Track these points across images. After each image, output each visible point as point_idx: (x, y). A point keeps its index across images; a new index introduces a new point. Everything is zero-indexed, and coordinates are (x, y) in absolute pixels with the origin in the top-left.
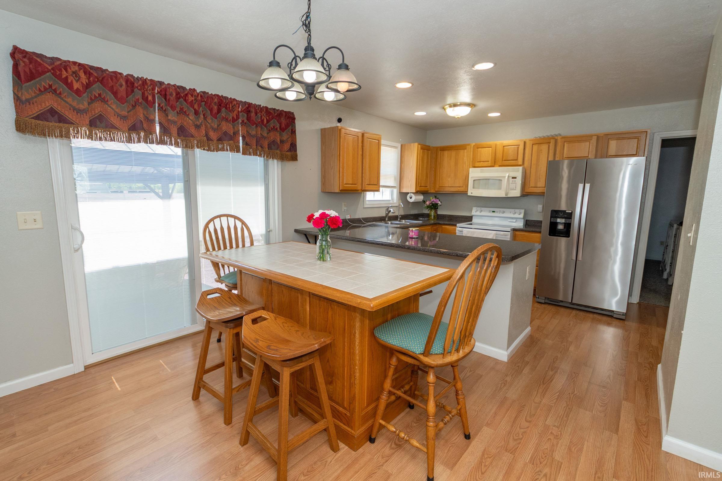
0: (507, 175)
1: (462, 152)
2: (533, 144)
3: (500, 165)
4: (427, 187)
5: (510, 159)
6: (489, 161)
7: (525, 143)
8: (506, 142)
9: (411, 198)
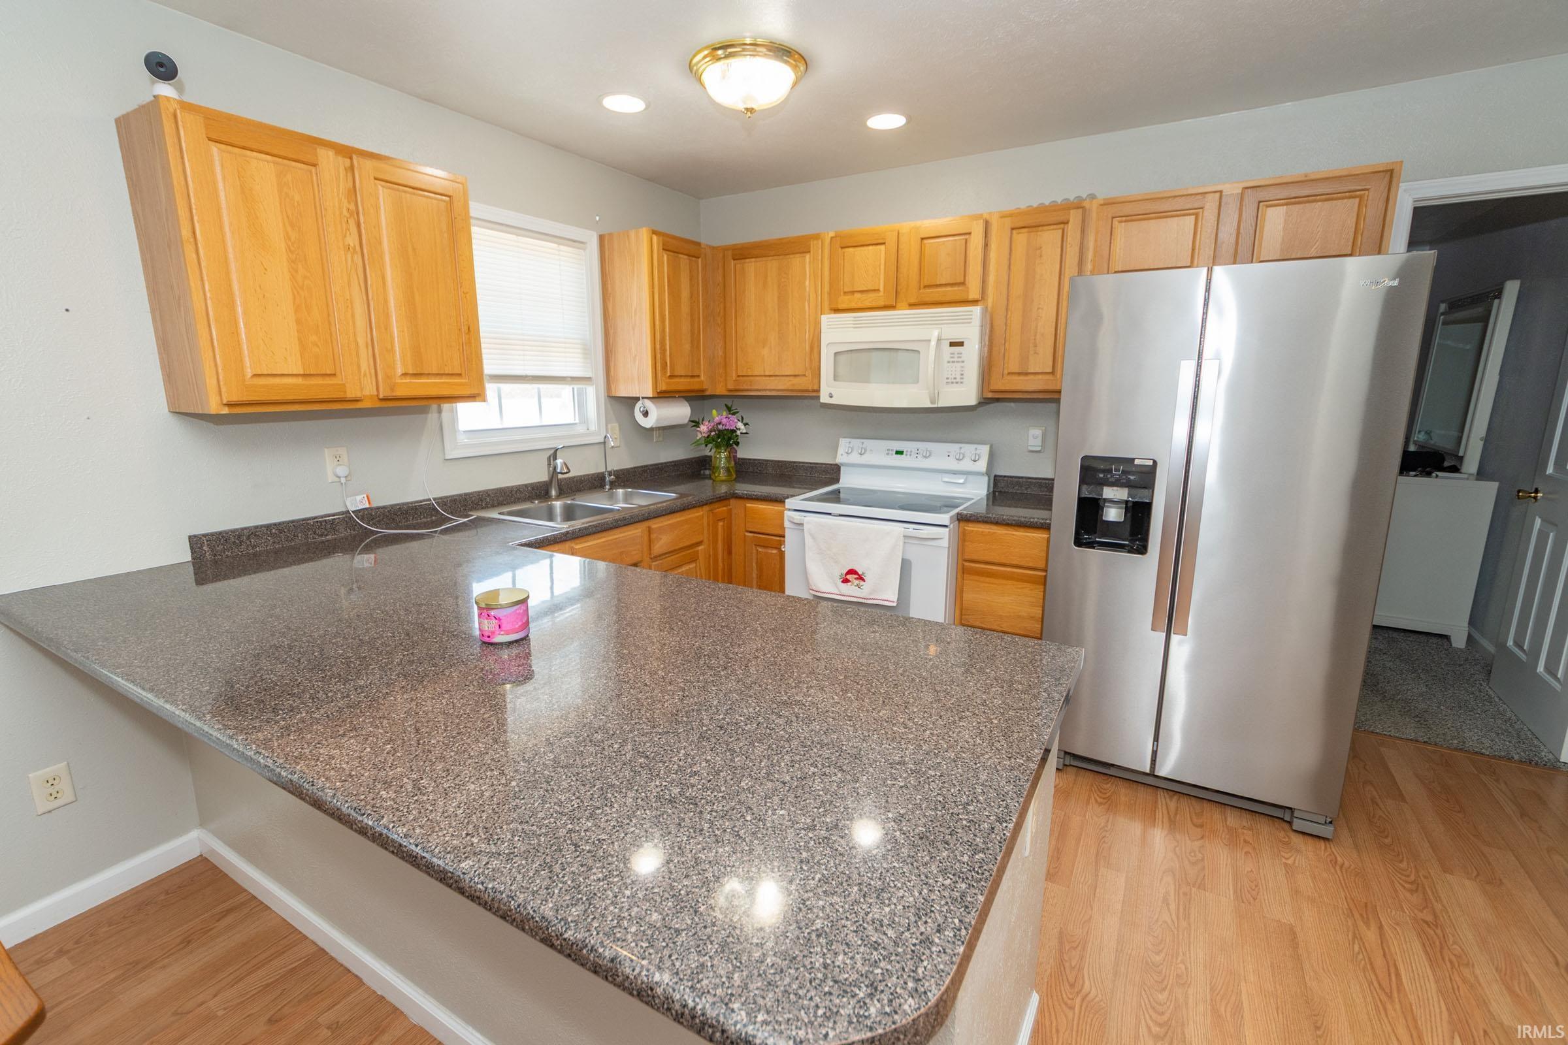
0: (936, 333)
1: (796, 260)
2: (1013, 229)
3: (913, 301)
4: (699, 376)
5: (943, 281)
6: (878, 290)
7: (987, 224)
8: (929, 224)
9: (646, 414)
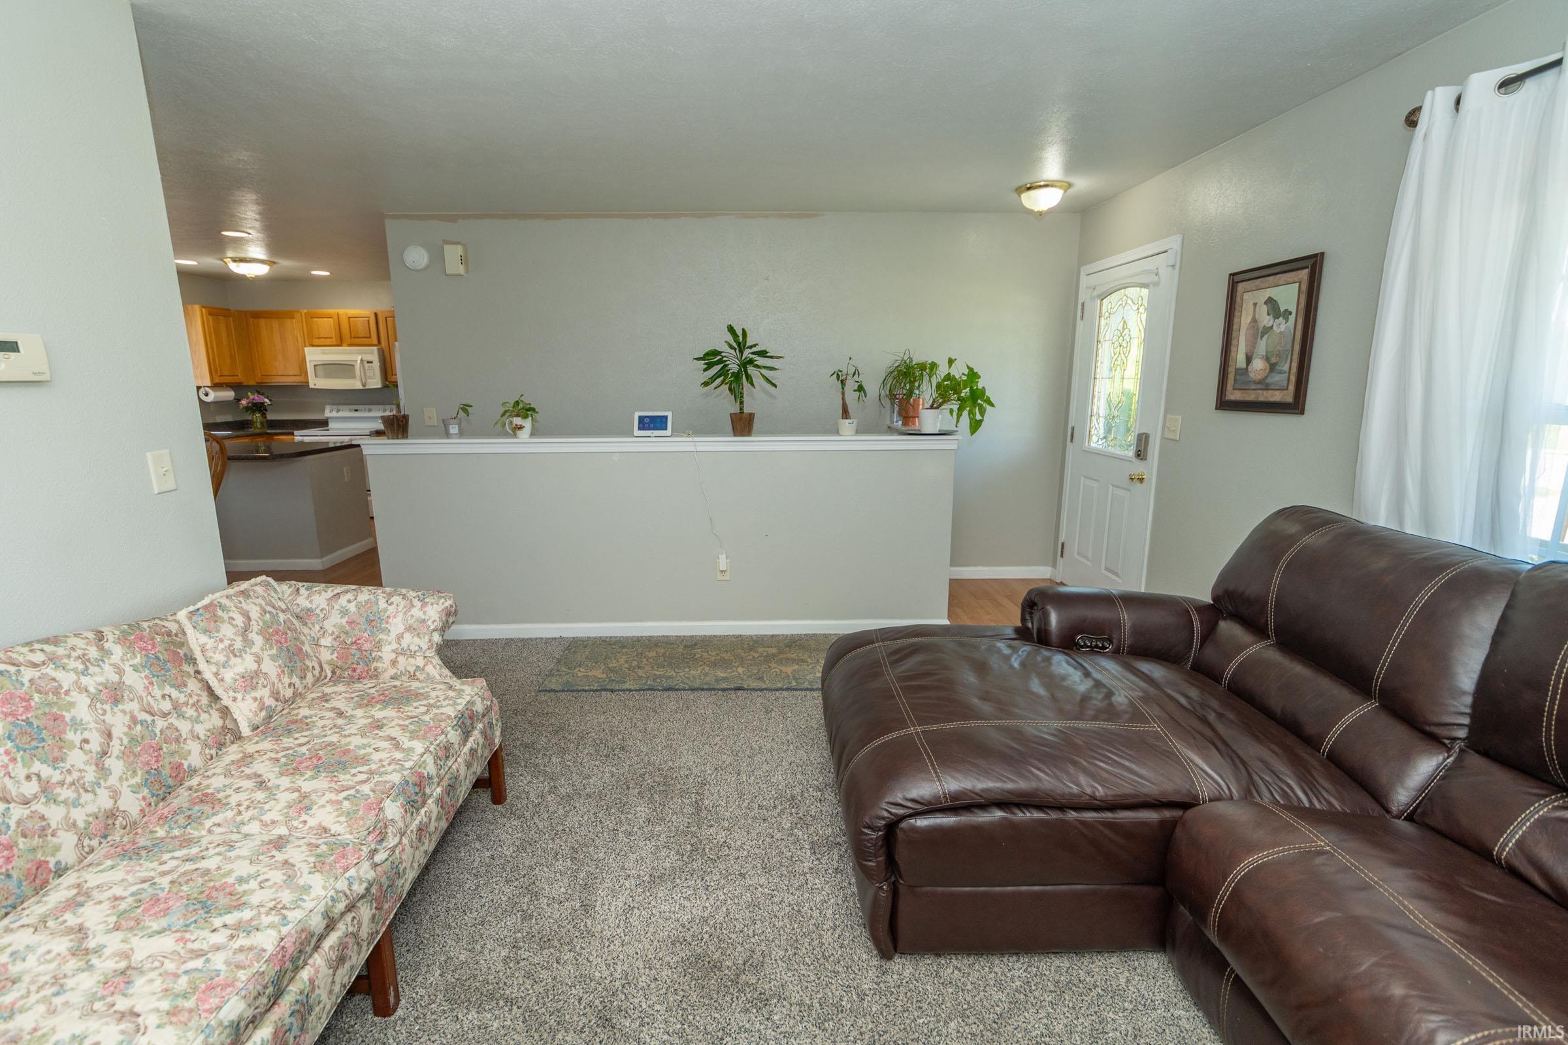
0: (360, 357)
1: (288, 322)
2: (386, 317)
3: (348, 343)
4: (237, 376)
5: (361, 336)
6: (331, 338)
7: (376, 315)
8: (352, 312)
9: (207, 395)
